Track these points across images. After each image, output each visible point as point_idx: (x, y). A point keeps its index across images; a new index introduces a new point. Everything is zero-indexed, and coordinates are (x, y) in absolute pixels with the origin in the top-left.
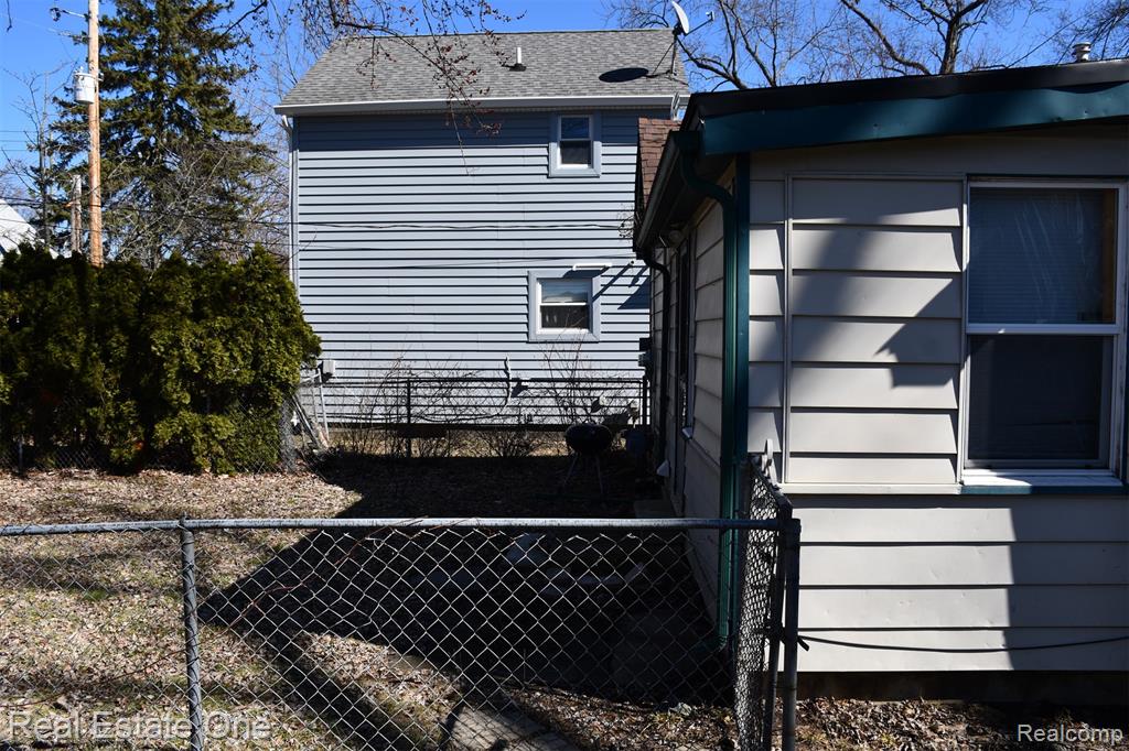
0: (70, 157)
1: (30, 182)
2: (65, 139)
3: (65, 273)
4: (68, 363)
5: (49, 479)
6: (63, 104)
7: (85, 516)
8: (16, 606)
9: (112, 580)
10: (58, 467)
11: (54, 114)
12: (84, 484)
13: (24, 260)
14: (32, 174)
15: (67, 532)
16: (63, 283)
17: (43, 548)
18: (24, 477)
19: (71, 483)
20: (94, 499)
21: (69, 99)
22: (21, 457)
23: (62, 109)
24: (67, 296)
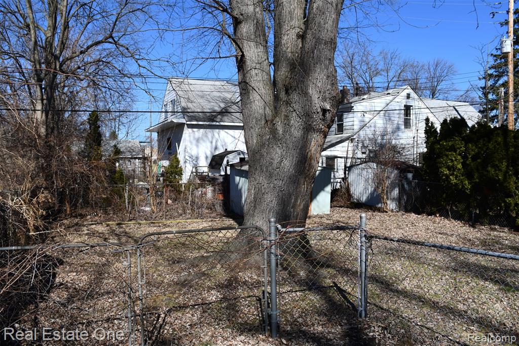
0: (498, 80)
1: (480, 94)
2: (496, 72)
3: (498, 135)
4: (498, 177)
5: (485, 229)
6: (495, 56)
7: (502, 249)
8: (471, 284)
9: (516, 283)
10: (490, 224)
11: (491, 61)
12: (502, 234)
13: (478, 129)
14: (481, 90)
15: (494, 256)
16: (496, 139)
17: (483, 261)
18: (473, 226)
19: (495, 233)
20: (507, 242)
21: (499, 53)
22: (473, 218)
23: (495, 58)
24: (498, 145)
